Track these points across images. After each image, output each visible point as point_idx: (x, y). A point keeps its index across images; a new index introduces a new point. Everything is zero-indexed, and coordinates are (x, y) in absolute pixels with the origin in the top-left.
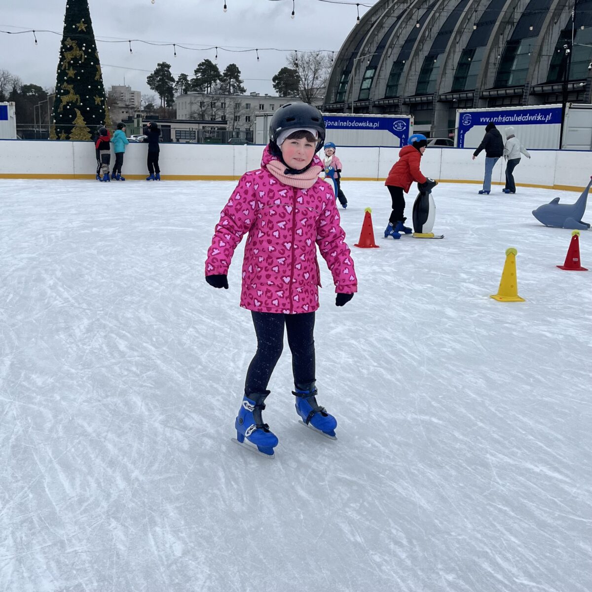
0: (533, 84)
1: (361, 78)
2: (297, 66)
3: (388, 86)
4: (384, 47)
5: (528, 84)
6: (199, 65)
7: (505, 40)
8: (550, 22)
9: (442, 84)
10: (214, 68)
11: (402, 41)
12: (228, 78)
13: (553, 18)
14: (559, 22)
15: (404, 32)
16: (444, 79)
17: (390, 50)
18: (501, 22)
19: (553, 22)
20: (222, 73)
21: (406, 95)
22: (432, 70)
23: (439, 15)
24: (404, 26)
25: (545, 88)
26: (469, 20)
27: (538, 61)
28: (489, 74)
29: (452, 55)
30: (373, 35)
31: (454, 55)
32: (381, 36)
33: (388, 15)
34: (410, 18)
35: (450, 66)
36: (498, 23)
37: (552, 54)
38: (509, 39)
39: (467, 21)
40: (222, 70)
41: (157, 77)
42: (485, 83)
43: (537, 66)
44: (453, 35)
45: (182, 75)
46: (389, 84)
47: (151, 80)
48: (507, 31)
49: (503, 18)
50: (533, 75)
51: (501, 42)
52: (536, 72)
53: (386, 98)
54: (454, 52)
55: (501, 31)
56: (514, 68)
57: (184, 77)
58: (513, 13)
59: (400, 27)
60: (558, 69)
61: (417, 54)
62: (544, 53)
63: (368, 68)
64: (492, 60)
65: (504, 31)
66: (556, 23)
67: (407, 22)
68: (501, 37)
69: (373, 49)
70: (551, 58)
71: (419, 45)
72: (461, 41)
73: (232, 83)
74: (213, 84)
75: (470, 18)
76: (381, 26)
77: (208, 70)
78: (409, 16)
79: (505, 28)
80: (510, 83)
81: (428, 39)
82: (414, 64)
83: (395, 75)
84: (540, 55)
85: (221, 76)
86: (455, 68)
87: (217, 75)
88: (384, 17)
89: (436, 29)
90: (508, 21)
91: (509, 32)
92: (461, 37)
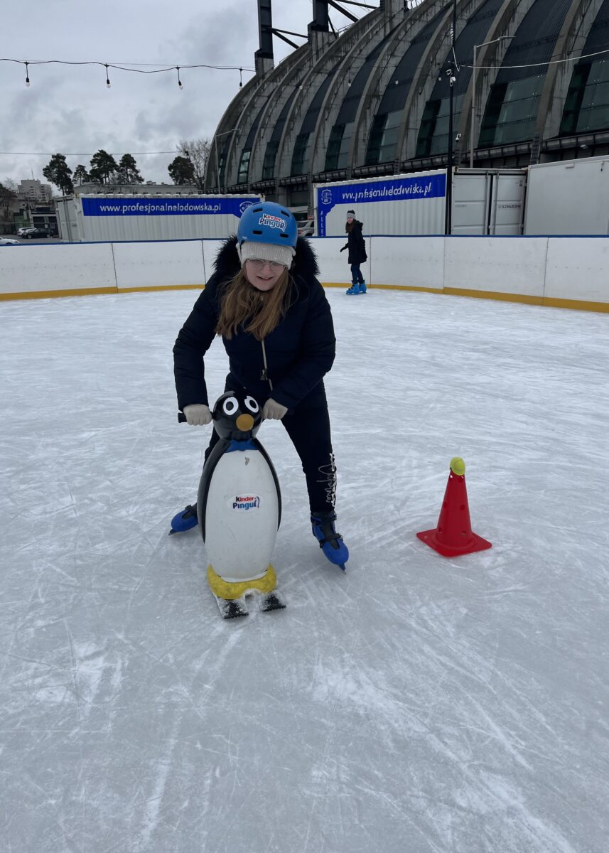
0: (403, 160)
1: (238, 161)
2: (188, 155)
3: (264, 168)
4: (257, 128)
5: (397, 159)
6: (95, 156)
7: (372, 115)
8: (415, 92)
9: (315, 164)
10: (109, 158)
11: (273, 121)
12: (125, 168)
13: (417, 90)
14: (423, 93)
15: (274, 111)
16: (315, 158)
17: (263, 130)
18: (367, 95)
19: (418, 92)
20: (118, 163)
21: (281, 176)
22: (305, 150)
23: (307, 92)
24: (274, 104)
25: (415, 163)
26: (336, 94)
27: (406, 134)
28: (359, 151)
29: (322, 132)
30: (246, 116)
31: (324, 132)
32: (253, 117)
33: (258, 95)
34: (279, 97)
35: (320, 145)
36: (363, 97)
37: (418, 127)
38: (376, 113)
40: (118, 160)
41: (53, 169)
42: (356, 161)
43: (405, 142)
44: (322, 111)
45: (80, 166)
46: (266, 166)
47: (47, 171)
48: (373, 105)
49: (368, 91)
50: (402, 149)
51: (368, 117)
52: (404, 147)
53: (263, 180)
54: (324, 129)
55: (368, 105)
56: (383, 144)
57: (81, 168)
58: (378, 84)
59: (270, 106)
60: (425, 142)
61: (288, 133)
62: (411, 126)
63: (244, 151)
64: (361, 136)
65: (370, 105)
66: (420, 94)
67: (277, 101)
68: (368, 111)
69: (248, 131)
70: (418, 131)
71: (289, 124)
72: (329, 118)
73: (129, 173)
74: (111, 174)
75: (337, 93)
76: (252, 106)
77: (103, 160)
78: (279, 94)
79: (371, 102)
80: (380, 160)
81: (298, 117)
82: (286, 144)
83: (271, 156)
84: (407, 128)
85: (117, 166)
86: (327, 146)
87: (113, 165)
88: (254, 97)
89: (305, 107)
90: (373, 95)
91: (375, 105)
92: (329, 113)
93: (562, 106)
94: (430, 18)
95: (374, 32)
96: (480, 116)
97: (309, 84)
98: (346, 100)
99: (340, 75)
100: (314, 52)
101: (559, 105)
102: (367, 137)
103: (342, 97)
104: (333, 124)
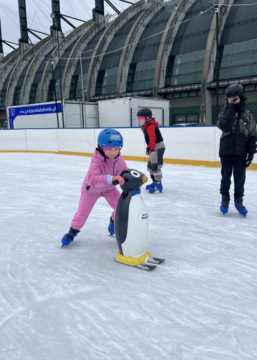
8: (67, 71)
9: (24, 100)
11: (3, 80)
14: (70, 72)
15: (4, 76)
16: (24, 98)
18: (46, 71)
22: (19, 93)
23: (19, 68)
24: (3, 73)
26: (32, 70)
27: (64, 89)
28: (44, 95)
29: (26, 86)
34: (6, 70)
35: (26, 92)
36: (44, 72)
37: (70, 86)
38: (51, 79)
39: (31, 71)
42: (43, 99)
44: (26, 77)
49: (47, 69)
51: (47, 81)
54: (27, 85)
55: (46, 76)
60: (73, 92)
61: (10, 86)
62: (66, 85)
64: (44, 89)
66: (69, 72)
68: (47, 78)
71: (11, 82)
72: (30, 80)
79: (48, 74)
81: (15, 79)
82: (10, 90)
86: (29, 92)
89: (19, 74)
90: (49, 71)
91: (50, 76)
92: (29, 78)
93: (126, 80)
94: (72, 41)
95: (49, 45)
96: (95, 83)
97: (20, 65)
98: (37, 73)
99: (34, 62)
100: (22, 52)
101: (125, 80)
102: (47, 89)
103: (35, 72)
104: (32, 83)
